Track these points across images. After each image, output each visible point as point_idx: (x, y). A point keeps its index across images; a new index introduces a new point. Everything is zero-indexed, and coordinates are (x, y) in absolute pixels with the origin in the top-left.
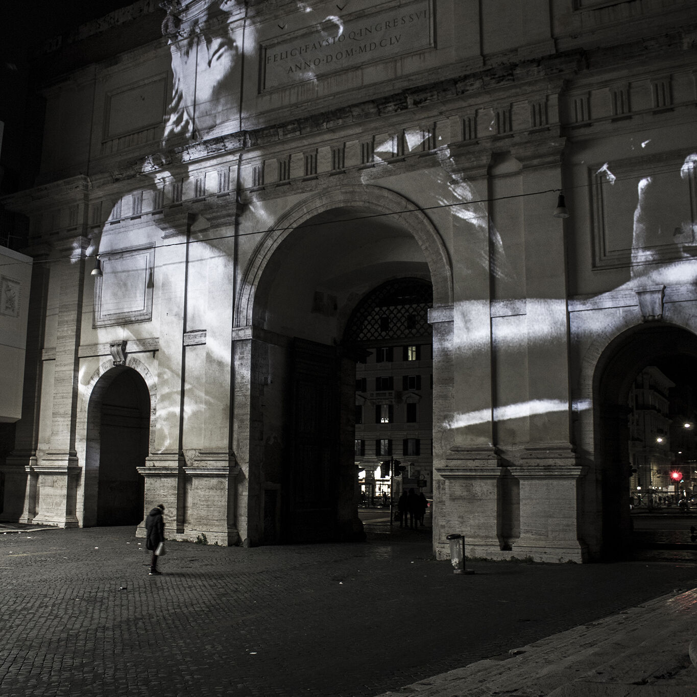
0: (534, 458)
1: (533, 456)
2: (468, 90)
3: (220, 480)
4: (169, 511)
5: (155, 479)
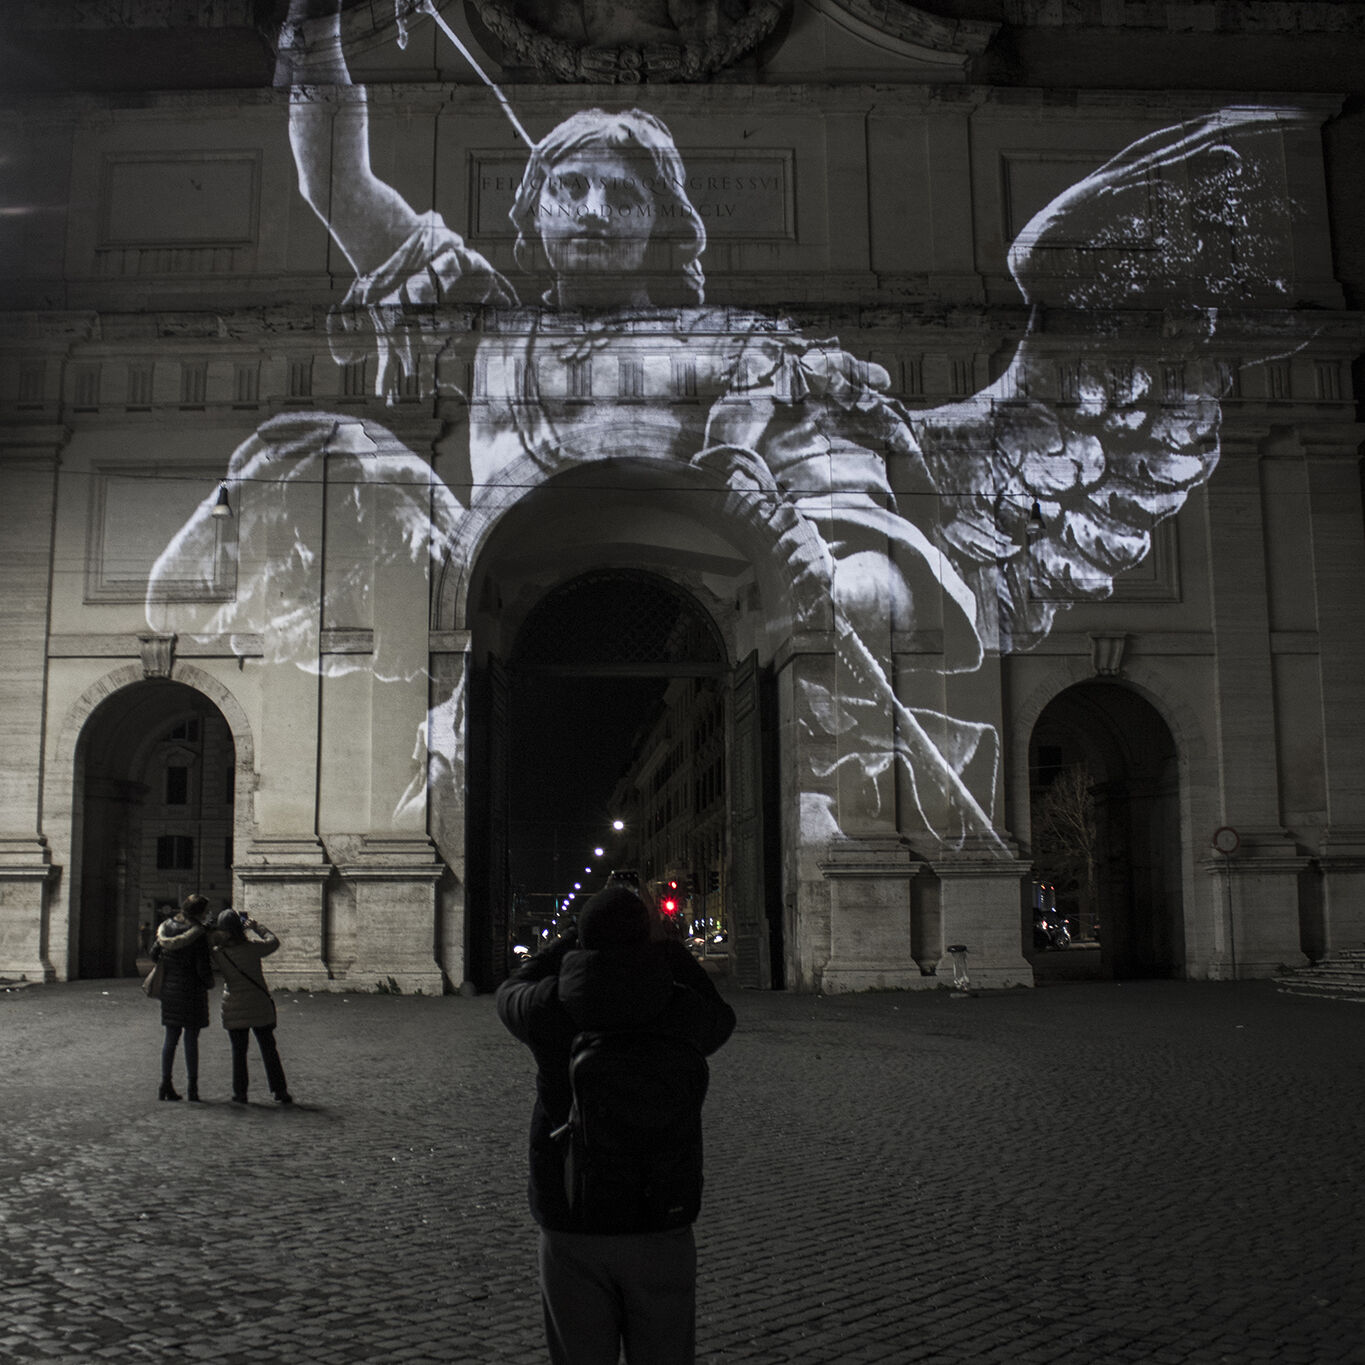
3: (418, 885)
4: (304, 942)
5: (269, 886)
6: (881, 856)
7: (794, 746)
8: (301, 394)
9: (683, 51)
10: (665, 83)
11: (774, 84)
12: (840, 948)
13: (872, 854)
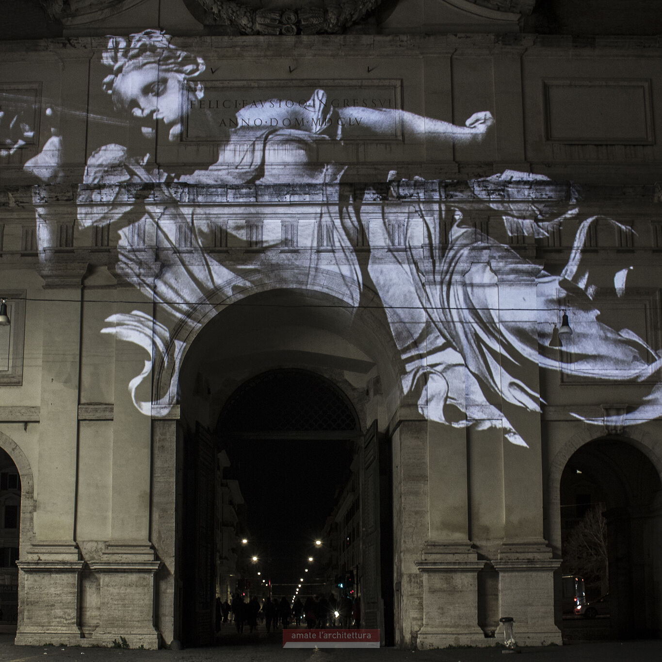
0: (513, 552)
1: (512, 550)
2: (456, 196)
3: (142, 575)
4: (65, 613)
5: (42, 575)
6: (457, 557)
7: (400, 483)
8: (66, 246)
9: (326, 12)
10: (314, 34)
11: (388, 35)
12: (429, 618)
13: (451, 556)
